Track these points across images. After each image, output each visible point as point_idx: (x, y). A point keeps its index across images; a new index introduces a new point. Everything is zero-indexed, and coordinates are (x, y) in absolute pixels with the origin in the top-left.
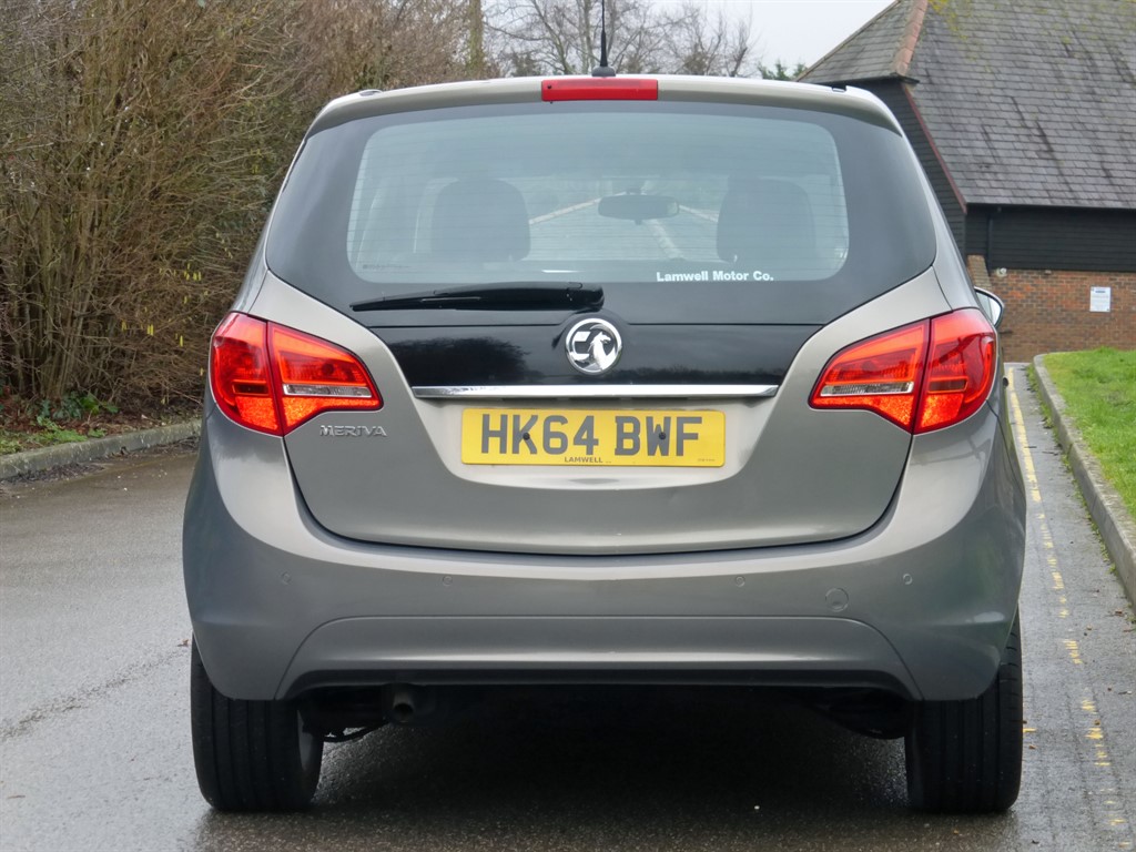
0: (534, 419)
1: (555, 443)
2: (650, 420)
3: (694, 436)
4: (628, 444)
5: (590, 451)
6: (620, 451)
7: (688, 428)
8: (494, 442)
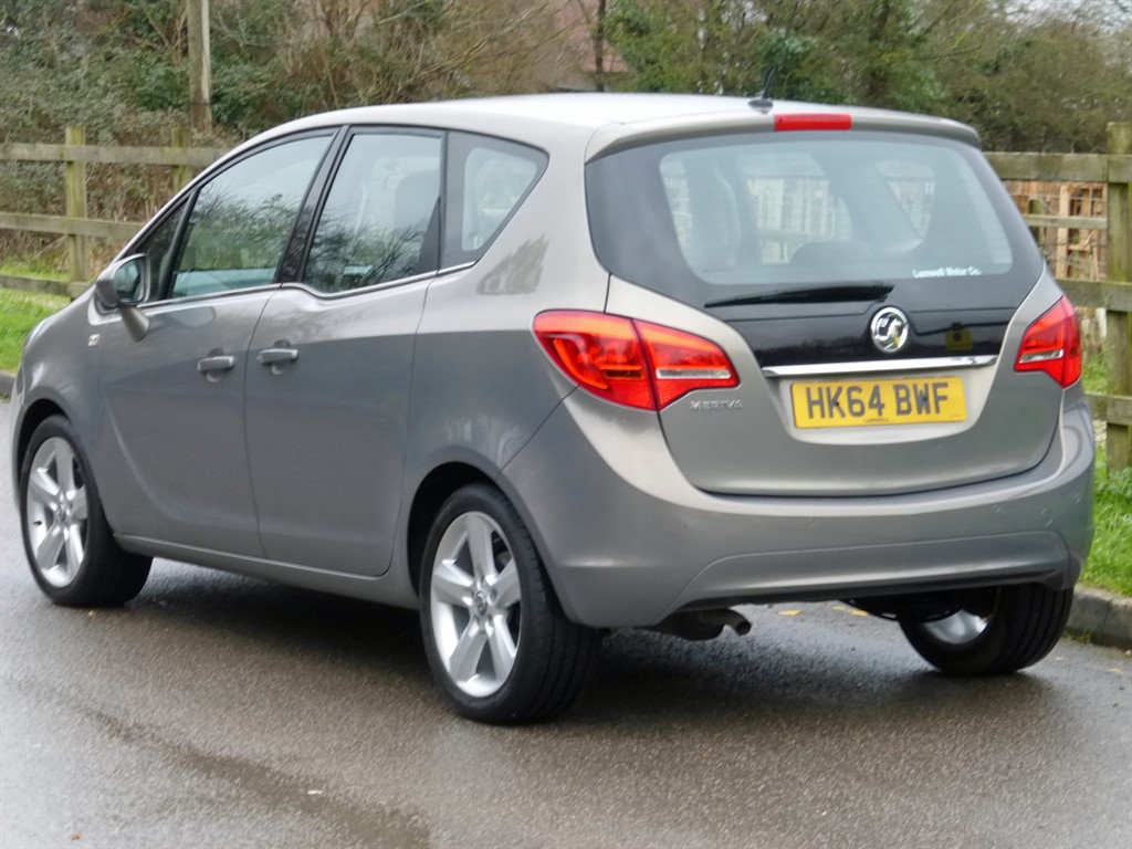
0: (840, 390)
1: (857, 408)
2: (915, 387)
3: (945, 398)
4: (904, 406)
5: (880, 413)
6: (900, 412)
7: (941, 392)
8: (816, 409)
